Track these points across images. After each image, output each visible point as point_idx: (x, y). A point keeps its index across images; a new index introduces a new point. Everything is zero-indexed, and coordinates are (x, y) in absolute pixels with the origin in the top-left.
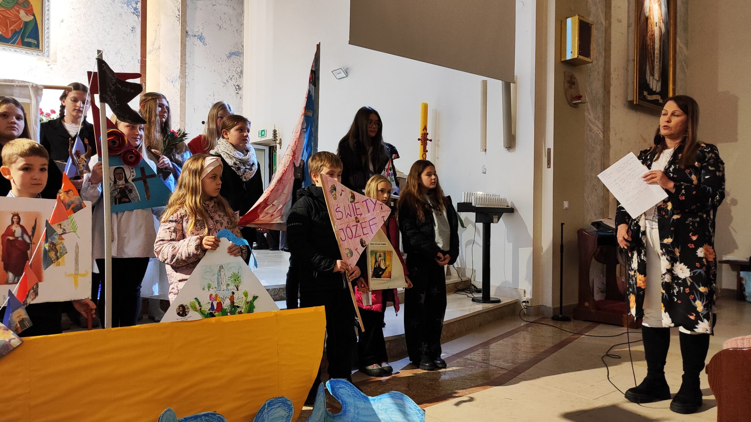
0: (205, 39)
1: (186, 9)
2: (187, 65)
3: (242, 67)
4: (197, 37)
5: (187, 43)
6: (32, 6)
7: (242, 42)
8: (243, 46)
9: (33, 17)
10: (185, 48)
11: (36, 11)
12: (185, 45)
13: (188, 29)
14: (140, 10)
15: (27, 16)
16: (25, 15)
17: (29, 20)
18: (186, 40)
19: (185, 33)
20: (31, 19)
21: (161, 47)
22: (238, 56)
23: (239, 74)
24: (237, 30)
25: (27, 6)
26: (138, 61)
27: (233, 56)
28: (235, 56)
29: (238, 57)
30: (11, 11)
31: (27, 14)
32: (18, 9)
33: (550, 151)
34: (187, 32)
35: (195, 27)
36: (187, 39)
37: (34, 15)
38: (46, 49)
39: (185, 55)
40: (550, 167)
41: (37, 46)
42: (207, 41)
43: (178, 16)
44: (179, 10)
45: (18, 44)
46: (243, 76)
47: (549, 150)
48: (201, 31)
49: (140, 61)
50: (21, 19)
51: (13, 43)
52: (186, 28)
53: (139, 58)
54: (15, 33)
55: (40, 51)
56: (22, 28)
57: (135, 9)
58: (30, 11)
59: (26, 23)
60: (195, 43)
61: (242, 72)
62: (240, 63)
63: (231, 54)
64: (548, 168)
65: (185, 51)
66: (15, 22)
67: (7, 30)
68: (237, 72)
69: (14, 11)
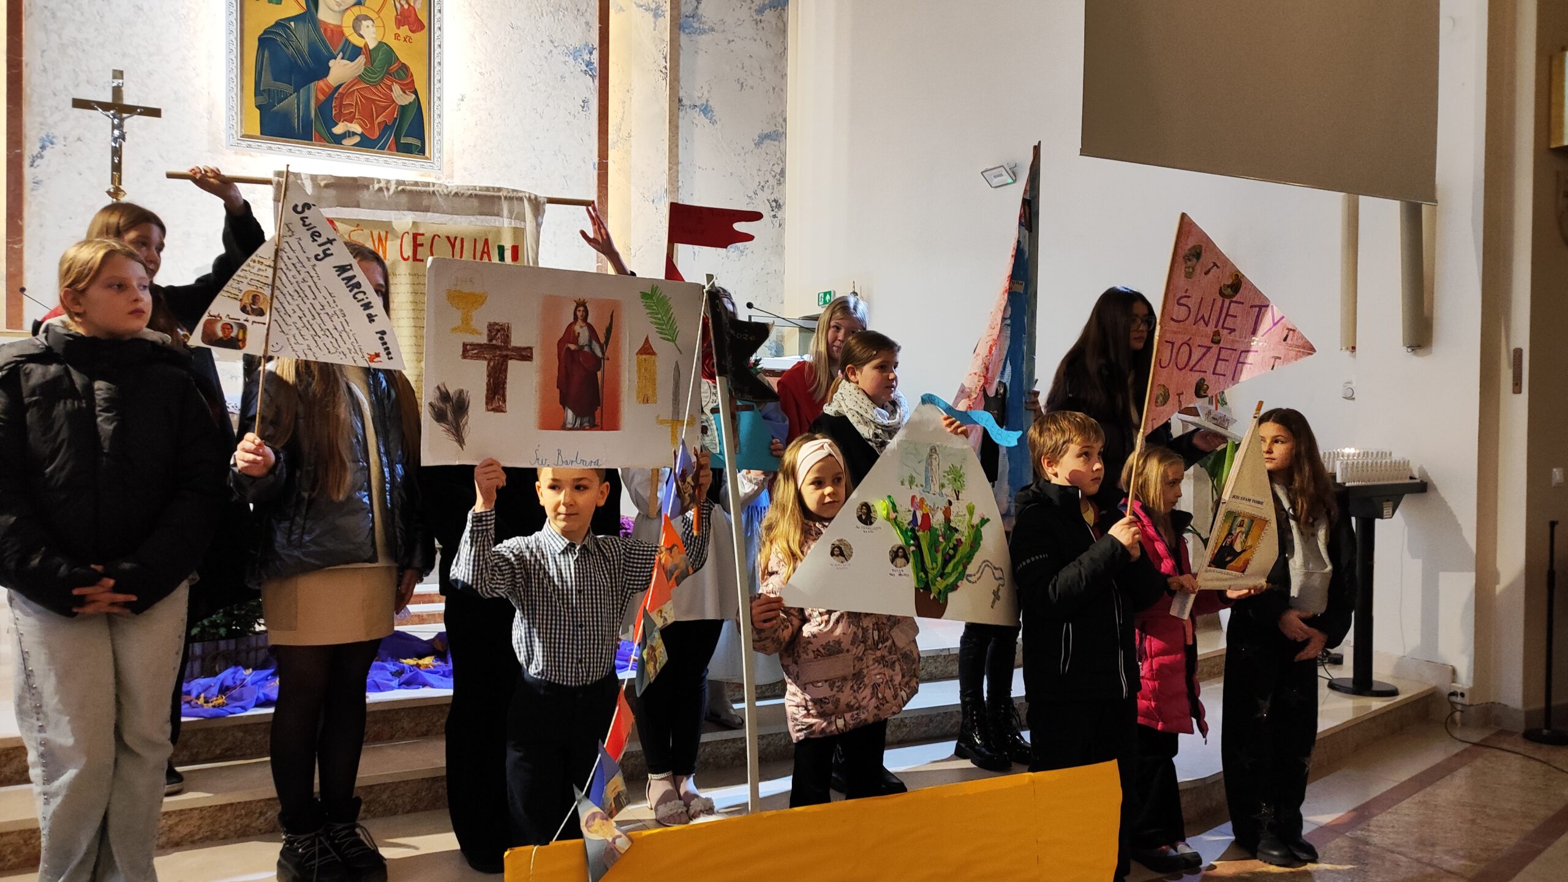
0: (713, 111)
1: (679, 54)
2: (680, 166)
3: (783, 161)
4: (698, 109)
5: (681, 123)
6: (412, 76)
7: (784, 111)
8: (785, 120)
9: (414, 96)
10: (677, 133)
11: (420, 84)
12: (677, 127)
13: (681, 94)
14: (596, 65)
15: (405, 95)
16: (401, 93)
17: (407, 103)
18: (678, 117)
19: (676, 103)
20: (412, 100)
21: (632, 134)
22: (775, 140)
23: (778, 177)
24: (774, 89)
25: (403, 75)
26: (594, 164)
27: (767, 142)
28: (769, 141)
29: (776, 143)
30: (379, 88)
31: (405, 92)
32: (389, 83)
33: (1521, 356)
34: (680, 101)
35: (694, 90)
36: (681, 114)
37: (415, 93)
38: (437, 155)
39: (677, 146)
40: (1520, 392)
41: (421, 151)
42: (717, 115)
43: (664, 70)
44: (665, 58)
45: (389, 149)
46: (785, 181)
47: (1518, 353)
48: (706, 94)
49: (596, 166)
50: (394, 101)
51: (382, 148)
52: (678, 91)
53: (596, 160)
54: (385, 128)
55: (427, 158)
56: (396, 119)
57: (589, 64)
58: (409, 86)
59: (403, 108)
60: (695, 121)
61: (782, 173)
62: (779, 155)
63: (764, 137)
64: (1514, 392)
65: (677, 139)
66: (385, 108)
67: (372, 123)
68: (773, 174)
69: (382, 88)
